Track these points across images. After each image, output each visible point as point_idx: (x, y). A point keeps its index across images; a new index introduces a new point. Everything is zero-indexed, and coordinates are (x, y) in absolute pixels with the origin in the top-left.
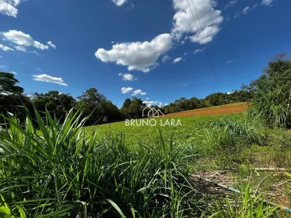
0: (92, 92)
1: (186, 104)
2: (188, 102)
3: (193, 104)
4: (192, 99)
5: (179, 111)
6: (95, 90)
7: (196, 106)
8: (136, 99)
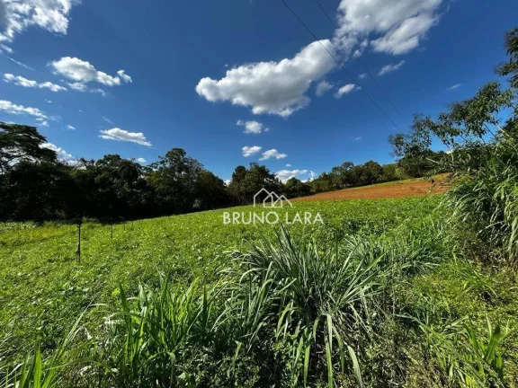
0: (176, 155)
1: (354, 173)
2: (359, 171)
3: (369, 175)
4: (367, 164)
5: (339, 188)
6: (181, 152)
7: (375, 179)
8: (257, 167)
